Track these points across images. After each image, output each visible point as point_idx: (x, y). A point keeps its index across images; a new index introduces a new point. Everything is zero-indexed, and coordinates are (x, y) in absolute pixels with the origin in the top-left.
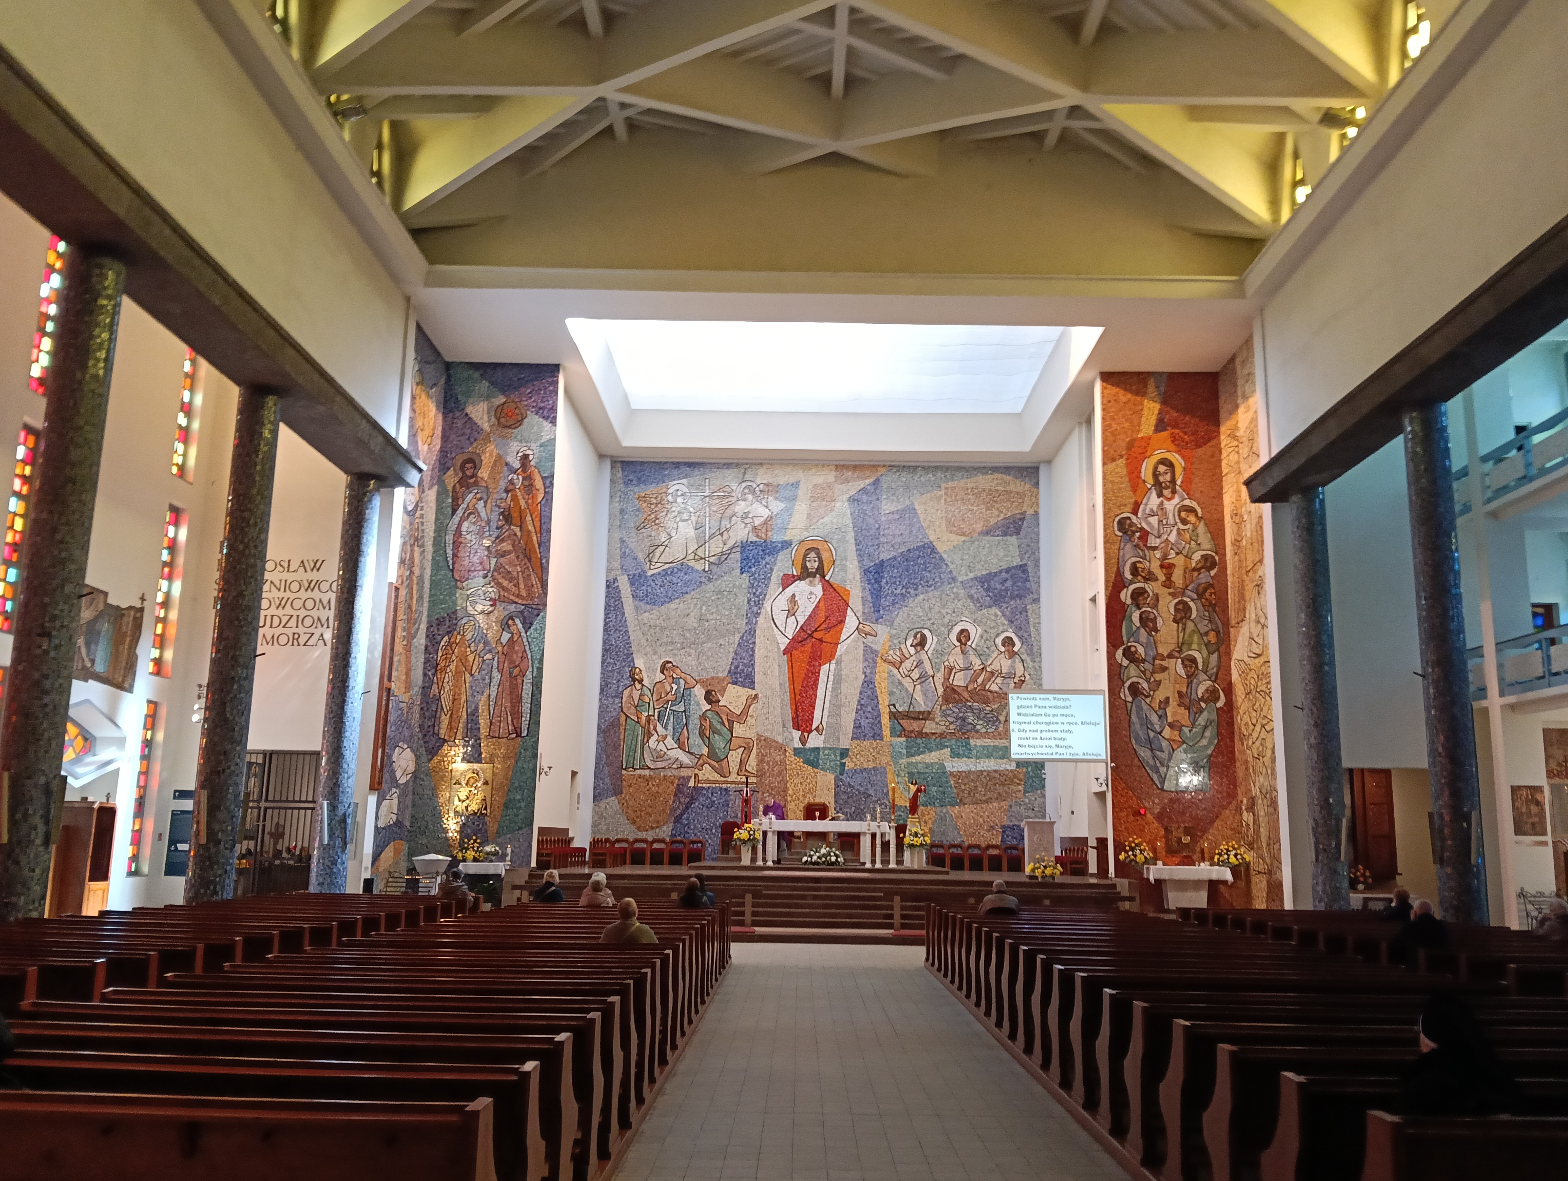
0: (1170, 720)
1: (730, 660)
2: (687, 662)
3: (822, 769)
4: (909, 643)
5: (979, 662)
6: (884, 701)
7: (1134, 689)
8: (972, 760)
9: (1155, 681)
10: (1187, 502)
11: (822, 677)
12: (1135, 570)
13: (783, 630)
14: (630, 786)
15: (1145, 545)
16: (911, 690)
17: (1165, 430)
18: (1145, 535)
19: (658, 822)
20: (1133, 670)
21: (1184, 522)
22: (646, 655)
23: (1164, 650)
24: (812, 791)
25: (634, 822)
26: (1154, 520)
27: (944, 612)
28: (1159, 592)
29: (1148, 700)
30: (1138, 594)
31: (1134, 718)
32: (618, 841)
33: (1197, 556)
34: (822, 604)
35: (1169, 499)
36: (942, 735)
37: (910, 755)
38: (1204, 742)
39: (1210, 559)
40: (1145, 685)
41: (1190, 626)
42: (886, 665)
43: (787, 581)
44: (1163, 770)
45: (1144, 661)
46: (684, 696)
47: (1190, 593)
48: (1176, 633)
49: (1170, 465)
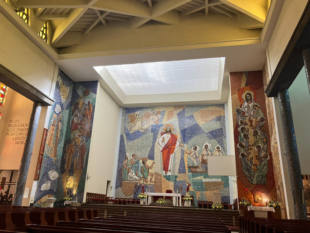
0: (253, 163)
1: (148, 153)
2: (139, 154)
3: (171, 181)
4: (192, 148)
5: (210, 153)
6: (186, 163)
7: (243, 155)
8: (210, 179)
9: (249, 152)
10: (255, 104)
11: (171, 157)
12: (241, 122)
13: (161, 146)
14: (124, 185)
15: (244, 116)
16: (193, 160)
17: (248, 86)
18: (244, 113)
19: (130, 194)
20: (242, 150)
21: (255, 109)
22: (129, 152)
23: (251, 144)
24: (168, 186)
25: (125, 194)
26: (246, 109)
27: (201, 140)
28: (249, 128)
29: (247, 158)
30: (243, 129)
31: (243, 163)
32: (121, 199)
33: (259, 118)
34: (170, 139)
35: (250, 103)
36: (201, 172)
37: (193, 177)
38: (264, 170)
39: (263, 119)
40: (246, 154)
41: (258, 137)
42: (187, 154)
43: (162, 134)
44: (252, 178)
45: (245, 147)
46: (137, 162)
47: (258, 128)
48: (254, 139)
49: (250, 95)
